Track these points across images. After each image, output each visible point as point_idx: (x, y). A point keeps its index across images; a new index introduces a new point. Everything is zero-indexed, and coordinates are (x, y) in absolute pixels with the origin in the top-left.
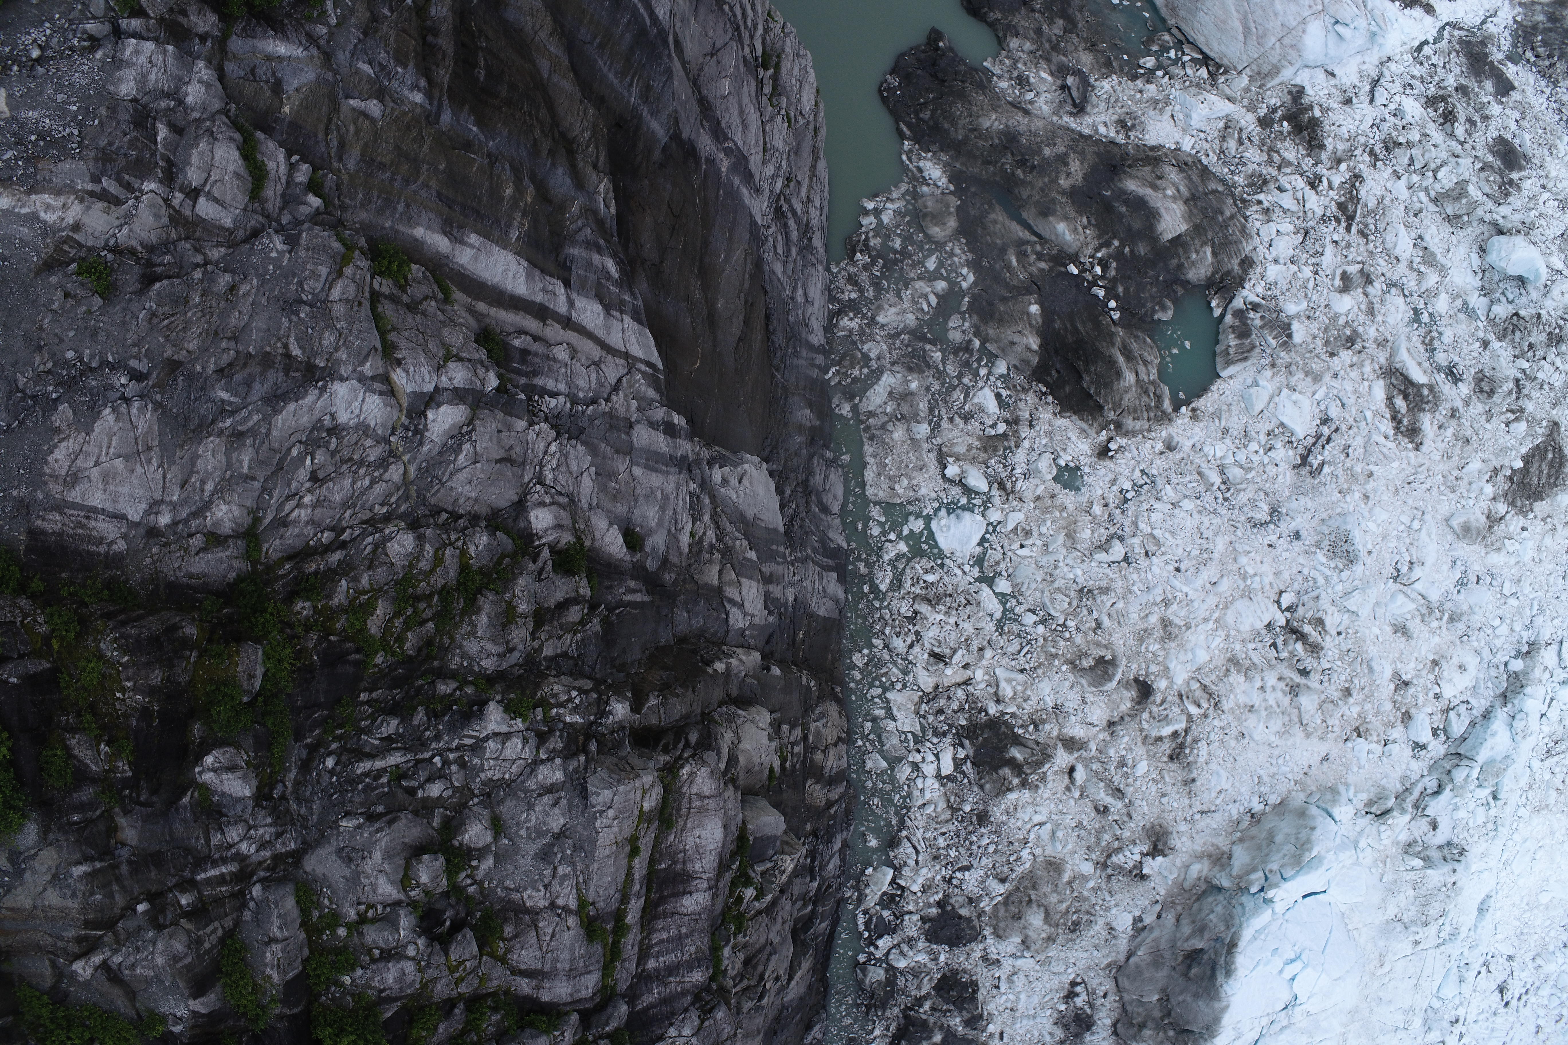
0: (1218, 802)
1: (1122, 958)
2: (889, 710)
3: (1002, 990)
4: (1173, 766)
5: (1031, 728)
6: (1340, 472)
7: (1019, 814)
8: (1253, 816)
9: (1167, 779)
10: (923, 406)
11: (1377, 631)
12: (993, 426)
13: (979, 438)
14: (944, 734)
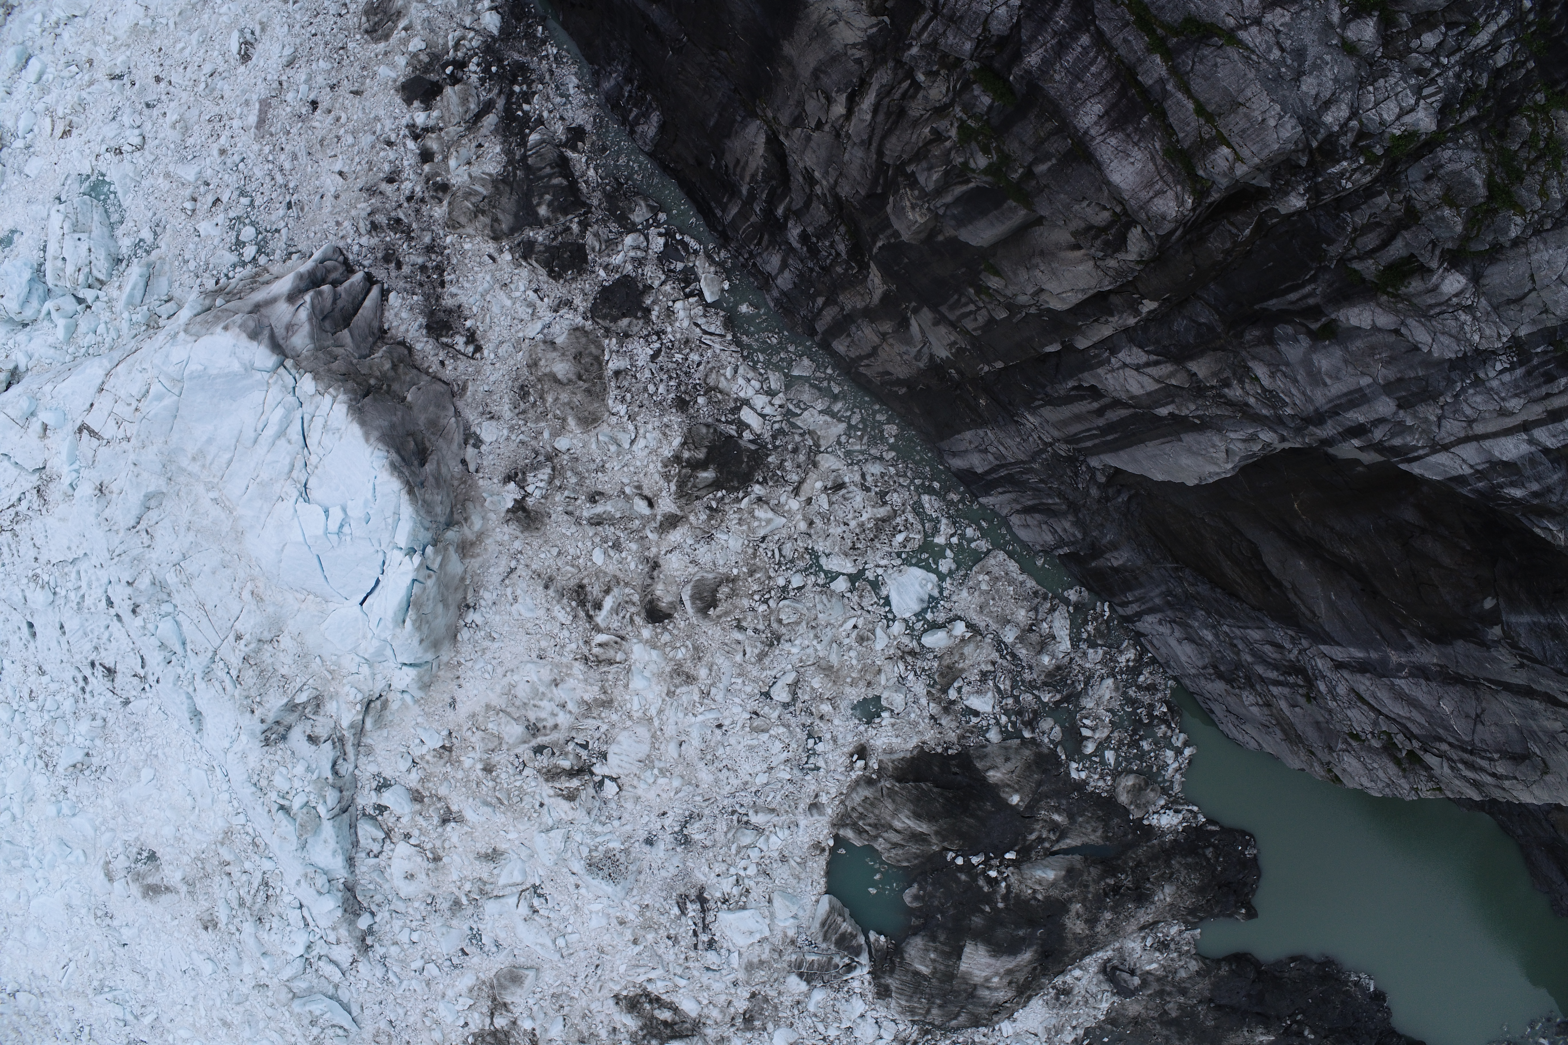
0: (509, 591)
1: (460, 404)
2: (833, 415)
3: (530, 293)
4: (573, 583)
5: (714, 504)
6: (663, 919)
7: (657, 434)
8: (468, 606)
9: (569, 568)
10: (1022, 652)
11: (512, 836)
12: (959, 690)
13: (962, 670)
14: (774, 437)
